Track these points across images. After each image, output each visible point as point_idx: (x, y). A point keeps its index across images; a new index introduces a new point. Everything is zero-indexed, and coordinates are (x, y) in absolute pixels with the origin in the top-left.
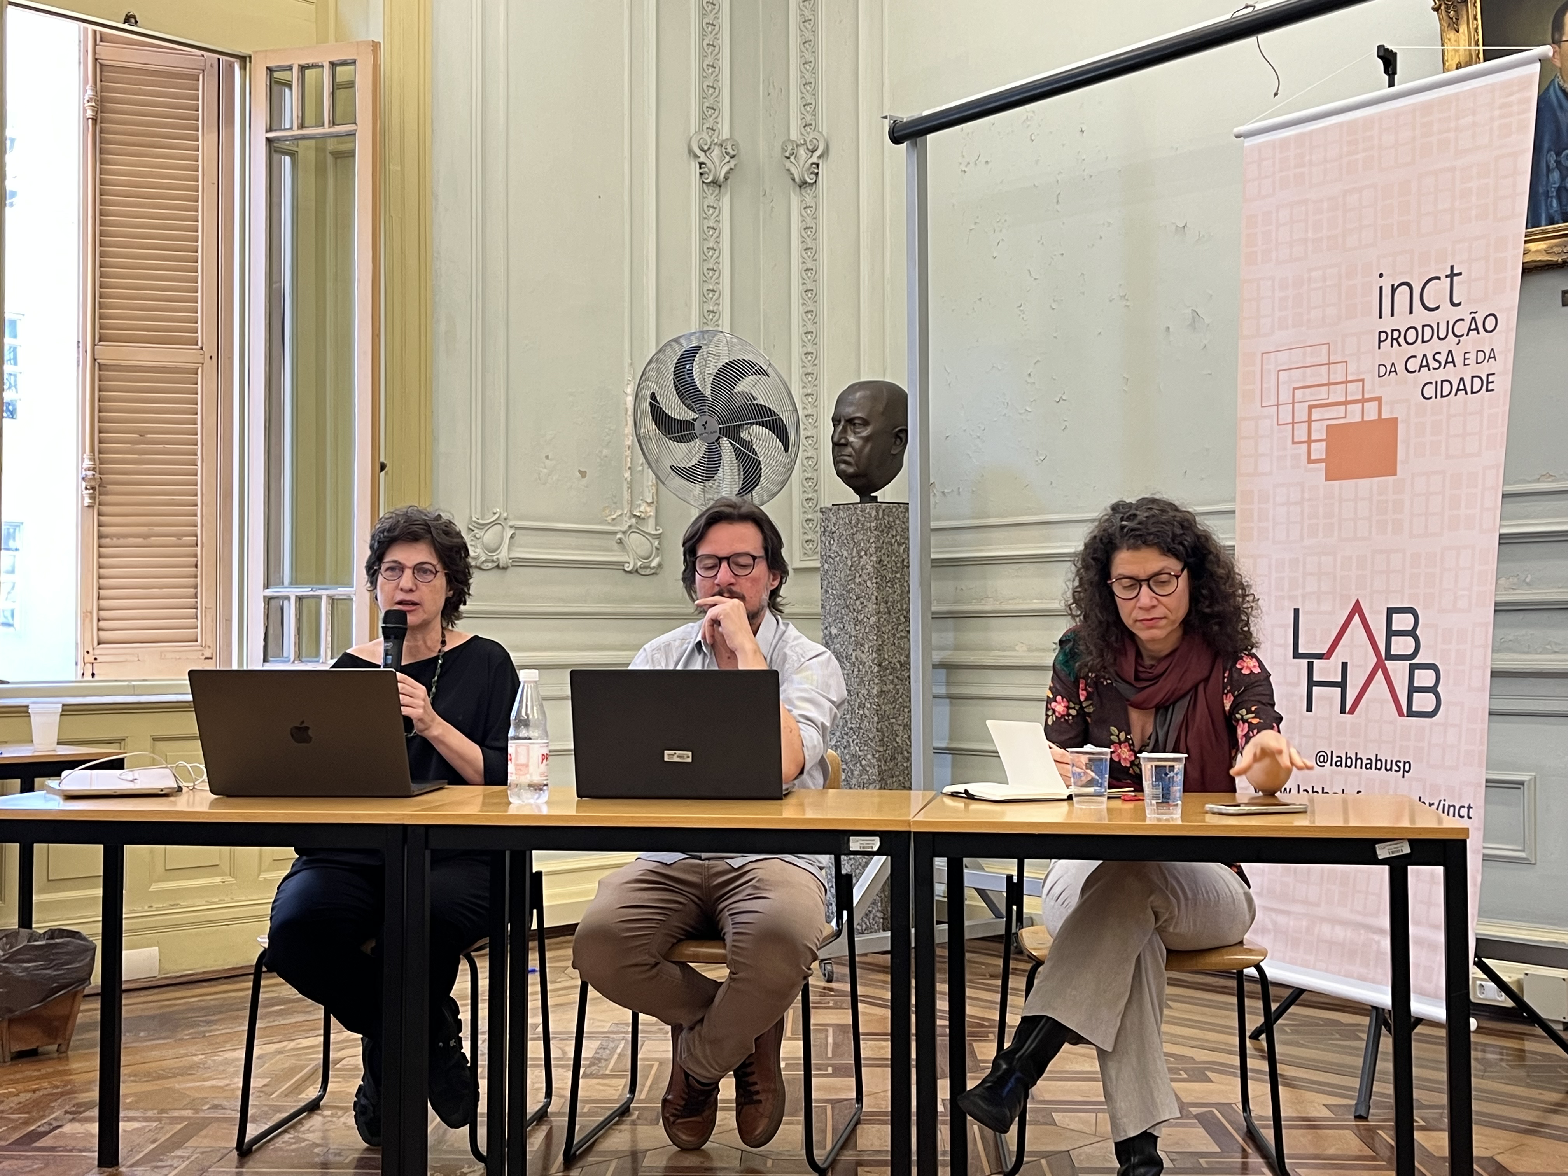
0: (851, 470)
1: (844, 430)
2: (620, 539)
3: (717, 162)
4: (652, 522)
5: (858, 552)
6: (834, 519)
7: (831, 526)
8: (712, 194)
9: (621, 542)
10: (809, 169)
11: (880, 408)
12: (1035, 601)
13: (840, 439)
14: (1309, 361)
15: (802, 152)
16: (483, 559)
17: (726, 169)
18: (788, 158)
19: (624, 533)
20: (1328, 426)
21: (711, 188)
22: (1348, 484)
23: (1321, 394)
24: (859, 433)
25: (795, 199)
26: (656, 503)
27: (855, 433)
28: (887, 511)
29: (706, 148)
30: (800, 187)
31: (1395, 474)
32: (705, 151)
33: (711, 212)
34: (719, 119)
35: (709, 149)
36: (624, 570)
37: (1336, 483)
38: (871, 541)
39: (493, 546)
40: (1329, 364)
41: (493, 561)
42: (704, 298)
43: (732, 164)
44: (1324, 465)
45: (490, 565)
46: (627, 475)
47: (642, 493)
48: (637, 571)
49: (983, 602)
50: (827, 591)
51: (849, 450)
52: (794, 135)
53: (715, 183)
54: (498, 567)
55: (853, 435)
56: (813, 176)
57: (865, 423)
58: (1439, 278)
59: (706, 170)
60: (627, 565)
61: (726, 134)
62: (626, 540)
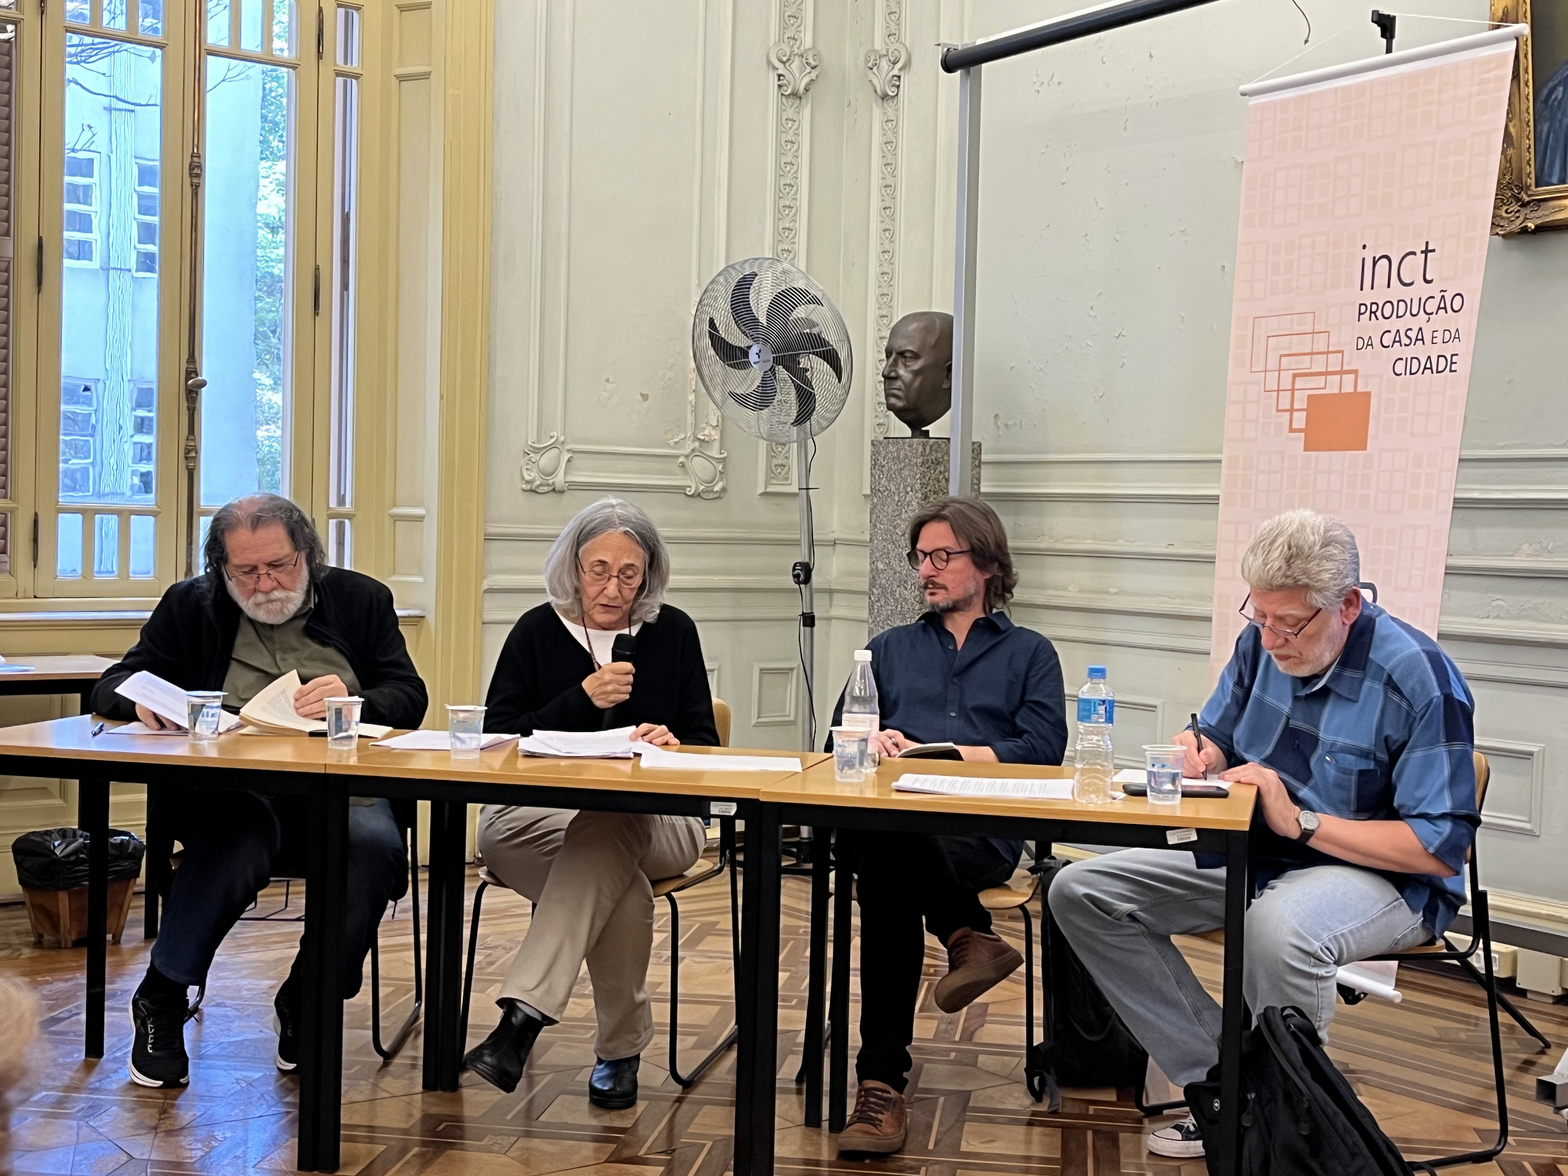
0: (900, 404)
1: (895, 363)
2: (681, 463)
3: (797, 74)
4: (716, 445)
5: (905, 487)
6: (883, 453)
7: (881, 459)
8: (791, 107)
9: (683, 465)
10: (890, 81)
11: (932, 340)
12: (1088, 541)
13: (890, 372)
14: (1297, 329)
15: (884, 63)
16: (538, 483)
17: (807, 79)
18: (871, 69)
19: (687, 456)
20: (1309, 396)
21: (791, 101)
22: (1324, 455)
23: (1305, 364)
24: (909, 366)
25: (877, 112)
26: (721, 426)
27: (906, 366)
28: (935, 447)
29: (785, 59)
30: (883, 99)
31: (1364, 448)
32: (784, 63)
33: (789, 125)
34: (802, 28)
35: (788, 60)
36: (686, 494)
37: (1314, 454)
38: (917, 477)
39: (549, 469)
40: (1313, 333)
41: (548, 485)
42: (779, 216)
43: (813, 75)
44: (1303, 434)
45: (546, 489)
46: (691, 397)
47: (707, 416)
48: (699, 495)
49: (1039, 539)
50: (875, 525)
51: (899, 384)
52: (878, 45)
53: (794, 95)
54: (554, 490)
55: (903, 367)
56: (894, 89)
57: (916, 356)
58: (1414, 253)
59: (785, 82)
60: (689, 489)
61: (808, 43)
62: (688, 464)
